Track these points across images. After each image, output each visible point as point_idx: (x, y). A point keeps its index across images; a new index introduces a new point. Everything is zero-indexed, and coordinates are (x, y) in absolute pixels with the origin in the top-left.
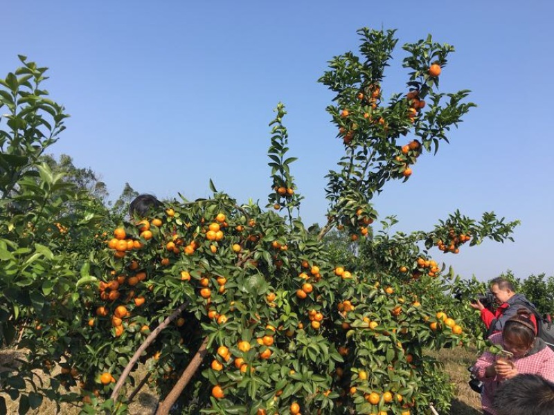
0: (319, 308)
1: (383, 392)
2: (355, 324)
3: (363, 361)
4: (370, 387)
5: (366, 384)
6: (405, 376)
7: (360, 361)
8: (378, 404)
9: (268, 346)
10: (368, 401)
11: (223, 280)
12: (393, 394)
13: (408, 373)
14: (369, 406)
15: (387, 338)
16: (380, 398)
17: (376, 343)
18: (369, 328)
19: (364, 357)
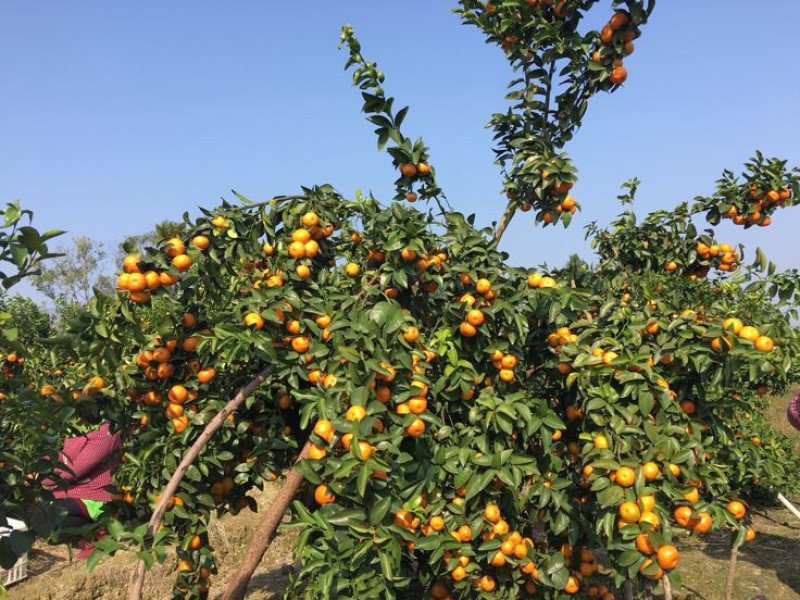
0: (505, 346)
1: (642, 464)
2: (578, 362)
3: (596, 419)
4: (616, 460)
5: (608, 455)
6: (677, 436)
7: (591, 420)
8: (633, 485)
9: (418, 415)
10: (616, 483)
11: (324, 320)
12: (661, 466)
13: (682, 429)
14: (618, 490)
15: (637, 376)
16: (637, 475)
17: (619, 387)
18: (603, 363)
19: (598, 412)
